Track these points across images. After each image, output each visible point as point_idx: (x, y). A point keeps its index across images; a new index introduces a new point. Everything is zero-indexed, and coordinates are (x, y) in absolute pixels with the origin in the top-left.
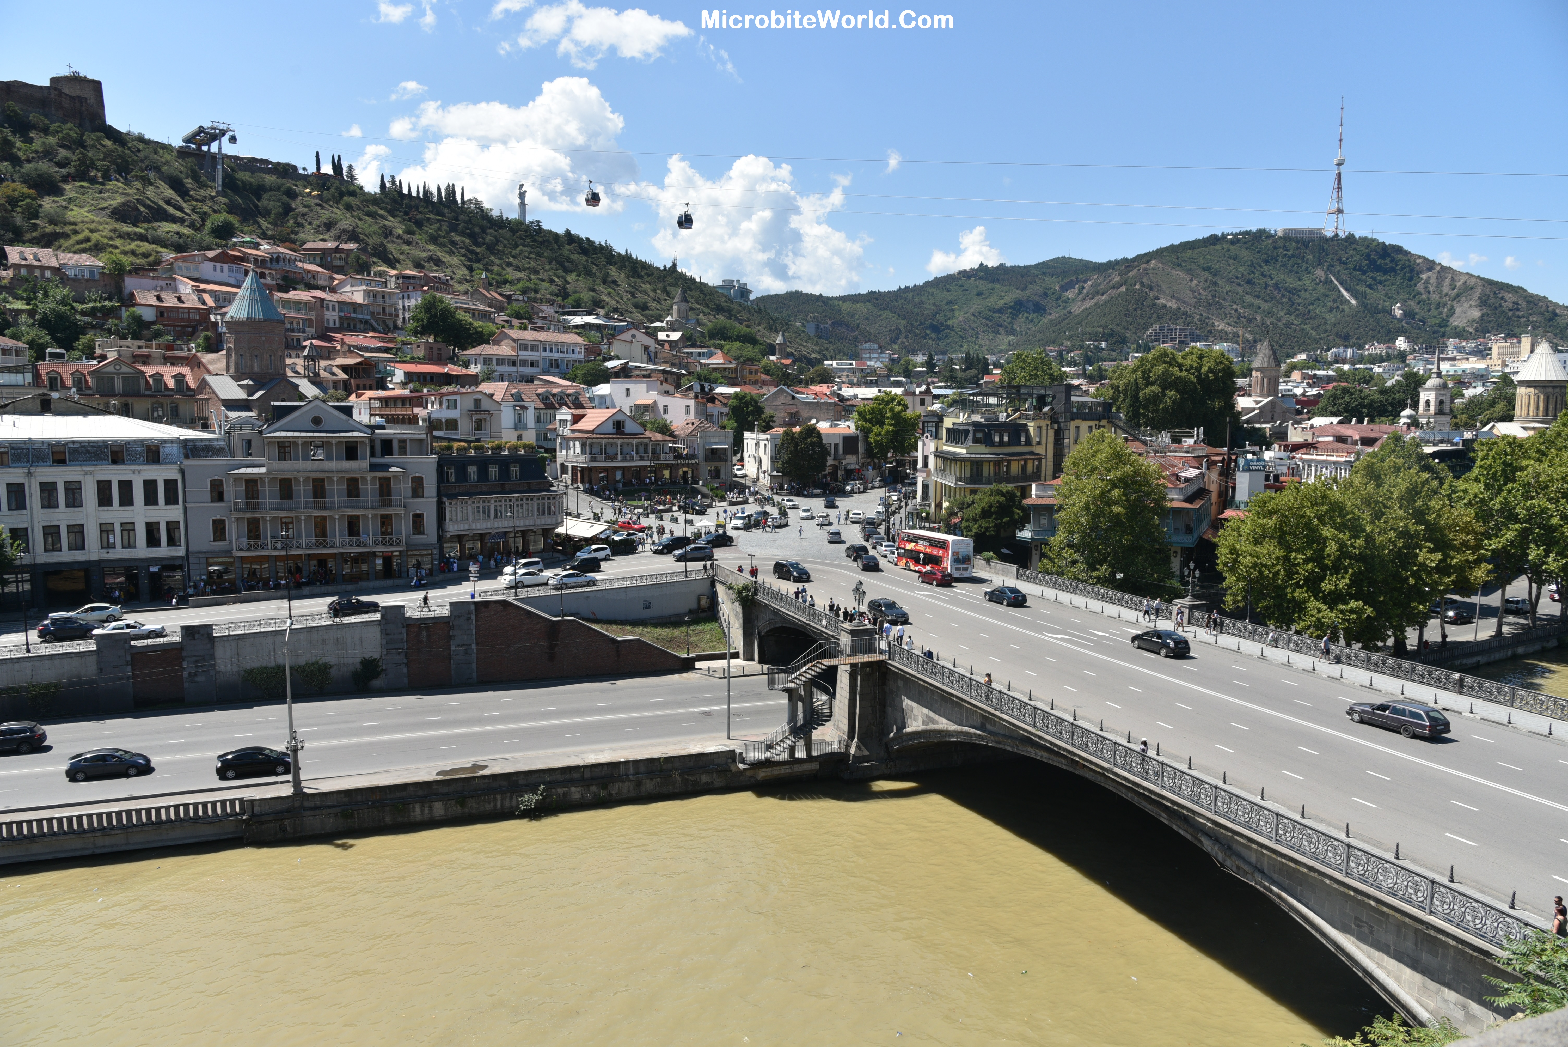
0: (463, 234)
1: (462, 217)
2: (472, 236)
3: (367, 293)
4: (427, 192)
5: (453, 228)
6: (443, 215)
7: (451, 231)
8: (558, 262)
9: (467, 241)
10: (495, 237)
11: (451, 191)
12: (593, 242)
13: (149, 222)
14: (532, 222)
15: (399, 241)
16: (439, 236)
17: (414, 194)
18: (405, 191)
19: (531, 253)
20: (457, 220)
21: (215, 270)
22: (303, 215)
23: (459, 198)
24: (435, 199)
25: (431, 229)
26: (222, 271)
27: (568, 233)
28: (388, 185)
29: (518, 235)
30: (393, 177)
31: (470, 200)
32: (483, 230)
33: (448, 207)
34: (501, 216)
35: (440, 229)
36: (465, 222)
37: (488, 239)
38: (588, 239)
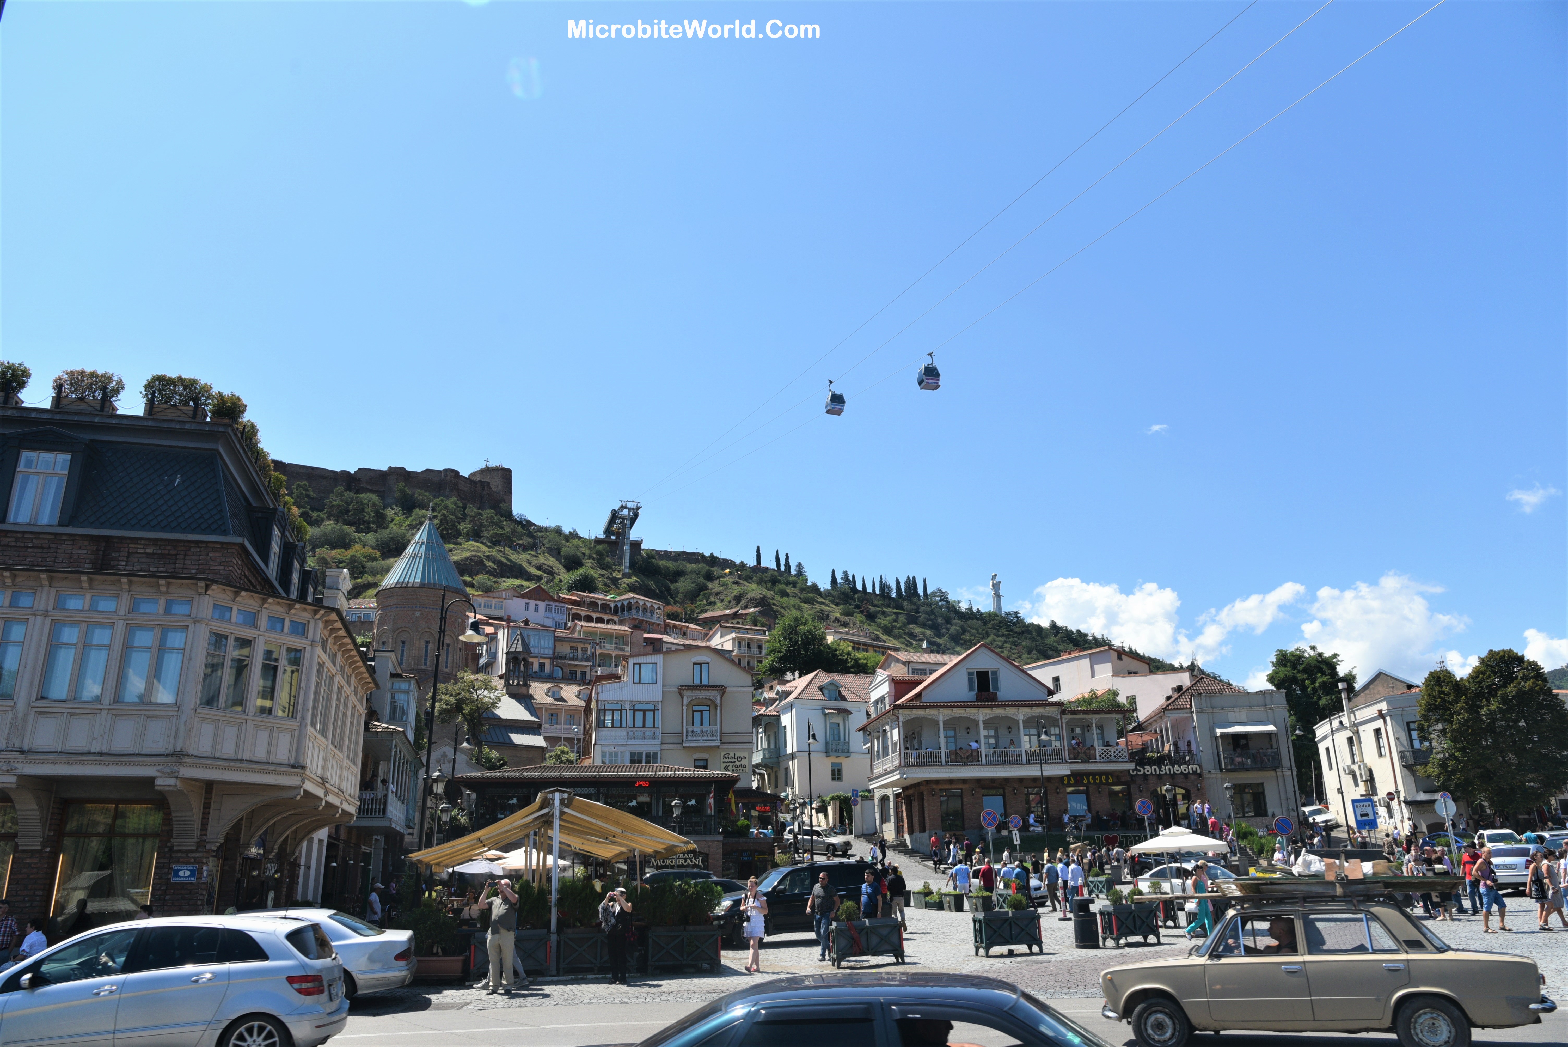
0: (924, 625)
1: (922, 609)
2: (935, 627)
3: (739, 642)
4: (884, 587)
5: (913, 620)
6: (902, 608)
7: (909, 623)
8: (1039, 651)
9: (928, 632)
10: (962, 627)
11: (911, 584)
12: (1086, 635)
13: (495, 576)
14: (1008, 614)
15: (836, 624)
16: (893, 627)
17: (869, 589)
18: (859, 587)
19: (1006, 642)
20: (917, 612)
21: (527, 608)
22: (717, 594)
23: (920, 591)
24: (894, 595)
25: (883, 621)
26: (536, 610)
27: (1054, 625)
28: (839, 581)
29: (990, 625)
30: (846, 573)
31: (933, 593)
32: (948, 621)
33: (909, 600)
34: (971, 609)
35: (895, 621)
36: (926, 613)
37: (953, 629)
38: (1079, 631)
